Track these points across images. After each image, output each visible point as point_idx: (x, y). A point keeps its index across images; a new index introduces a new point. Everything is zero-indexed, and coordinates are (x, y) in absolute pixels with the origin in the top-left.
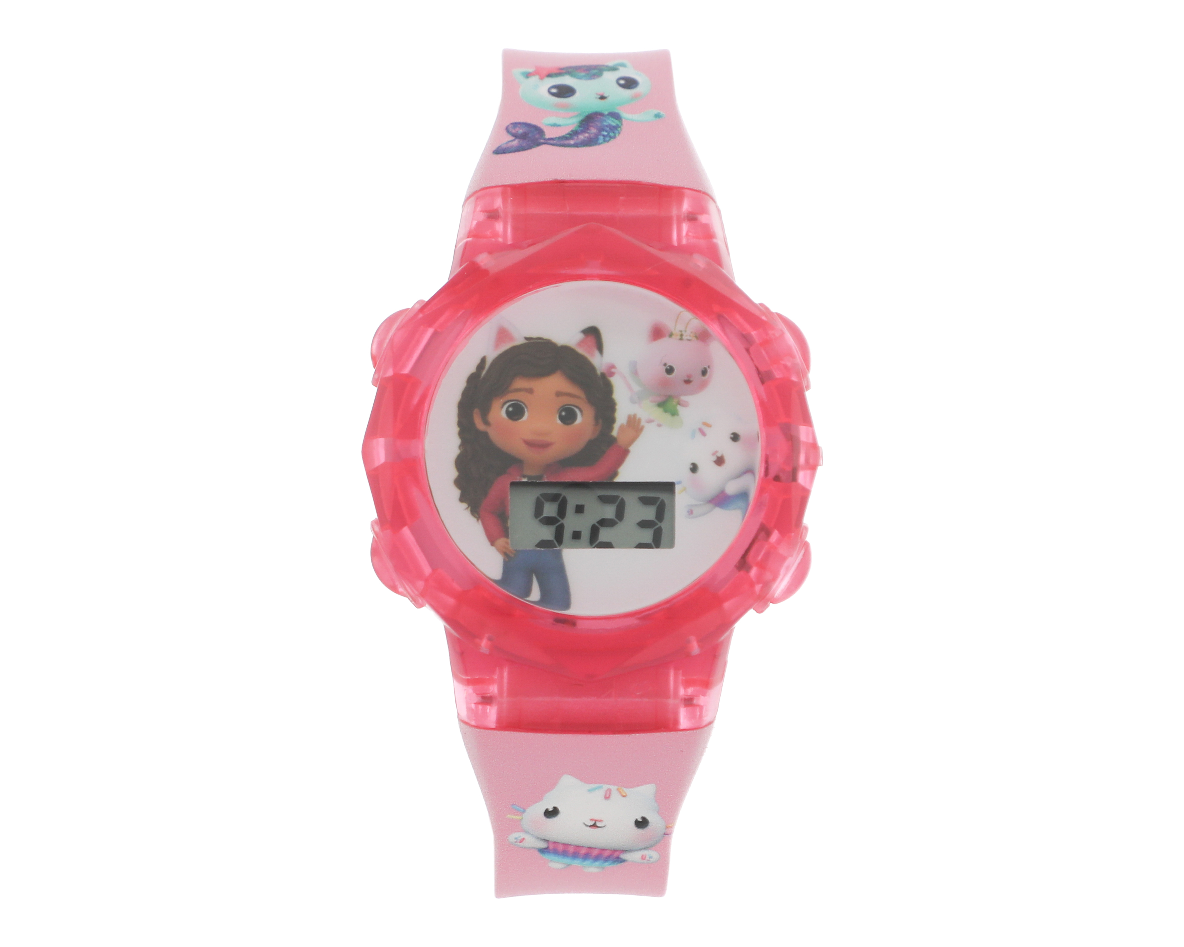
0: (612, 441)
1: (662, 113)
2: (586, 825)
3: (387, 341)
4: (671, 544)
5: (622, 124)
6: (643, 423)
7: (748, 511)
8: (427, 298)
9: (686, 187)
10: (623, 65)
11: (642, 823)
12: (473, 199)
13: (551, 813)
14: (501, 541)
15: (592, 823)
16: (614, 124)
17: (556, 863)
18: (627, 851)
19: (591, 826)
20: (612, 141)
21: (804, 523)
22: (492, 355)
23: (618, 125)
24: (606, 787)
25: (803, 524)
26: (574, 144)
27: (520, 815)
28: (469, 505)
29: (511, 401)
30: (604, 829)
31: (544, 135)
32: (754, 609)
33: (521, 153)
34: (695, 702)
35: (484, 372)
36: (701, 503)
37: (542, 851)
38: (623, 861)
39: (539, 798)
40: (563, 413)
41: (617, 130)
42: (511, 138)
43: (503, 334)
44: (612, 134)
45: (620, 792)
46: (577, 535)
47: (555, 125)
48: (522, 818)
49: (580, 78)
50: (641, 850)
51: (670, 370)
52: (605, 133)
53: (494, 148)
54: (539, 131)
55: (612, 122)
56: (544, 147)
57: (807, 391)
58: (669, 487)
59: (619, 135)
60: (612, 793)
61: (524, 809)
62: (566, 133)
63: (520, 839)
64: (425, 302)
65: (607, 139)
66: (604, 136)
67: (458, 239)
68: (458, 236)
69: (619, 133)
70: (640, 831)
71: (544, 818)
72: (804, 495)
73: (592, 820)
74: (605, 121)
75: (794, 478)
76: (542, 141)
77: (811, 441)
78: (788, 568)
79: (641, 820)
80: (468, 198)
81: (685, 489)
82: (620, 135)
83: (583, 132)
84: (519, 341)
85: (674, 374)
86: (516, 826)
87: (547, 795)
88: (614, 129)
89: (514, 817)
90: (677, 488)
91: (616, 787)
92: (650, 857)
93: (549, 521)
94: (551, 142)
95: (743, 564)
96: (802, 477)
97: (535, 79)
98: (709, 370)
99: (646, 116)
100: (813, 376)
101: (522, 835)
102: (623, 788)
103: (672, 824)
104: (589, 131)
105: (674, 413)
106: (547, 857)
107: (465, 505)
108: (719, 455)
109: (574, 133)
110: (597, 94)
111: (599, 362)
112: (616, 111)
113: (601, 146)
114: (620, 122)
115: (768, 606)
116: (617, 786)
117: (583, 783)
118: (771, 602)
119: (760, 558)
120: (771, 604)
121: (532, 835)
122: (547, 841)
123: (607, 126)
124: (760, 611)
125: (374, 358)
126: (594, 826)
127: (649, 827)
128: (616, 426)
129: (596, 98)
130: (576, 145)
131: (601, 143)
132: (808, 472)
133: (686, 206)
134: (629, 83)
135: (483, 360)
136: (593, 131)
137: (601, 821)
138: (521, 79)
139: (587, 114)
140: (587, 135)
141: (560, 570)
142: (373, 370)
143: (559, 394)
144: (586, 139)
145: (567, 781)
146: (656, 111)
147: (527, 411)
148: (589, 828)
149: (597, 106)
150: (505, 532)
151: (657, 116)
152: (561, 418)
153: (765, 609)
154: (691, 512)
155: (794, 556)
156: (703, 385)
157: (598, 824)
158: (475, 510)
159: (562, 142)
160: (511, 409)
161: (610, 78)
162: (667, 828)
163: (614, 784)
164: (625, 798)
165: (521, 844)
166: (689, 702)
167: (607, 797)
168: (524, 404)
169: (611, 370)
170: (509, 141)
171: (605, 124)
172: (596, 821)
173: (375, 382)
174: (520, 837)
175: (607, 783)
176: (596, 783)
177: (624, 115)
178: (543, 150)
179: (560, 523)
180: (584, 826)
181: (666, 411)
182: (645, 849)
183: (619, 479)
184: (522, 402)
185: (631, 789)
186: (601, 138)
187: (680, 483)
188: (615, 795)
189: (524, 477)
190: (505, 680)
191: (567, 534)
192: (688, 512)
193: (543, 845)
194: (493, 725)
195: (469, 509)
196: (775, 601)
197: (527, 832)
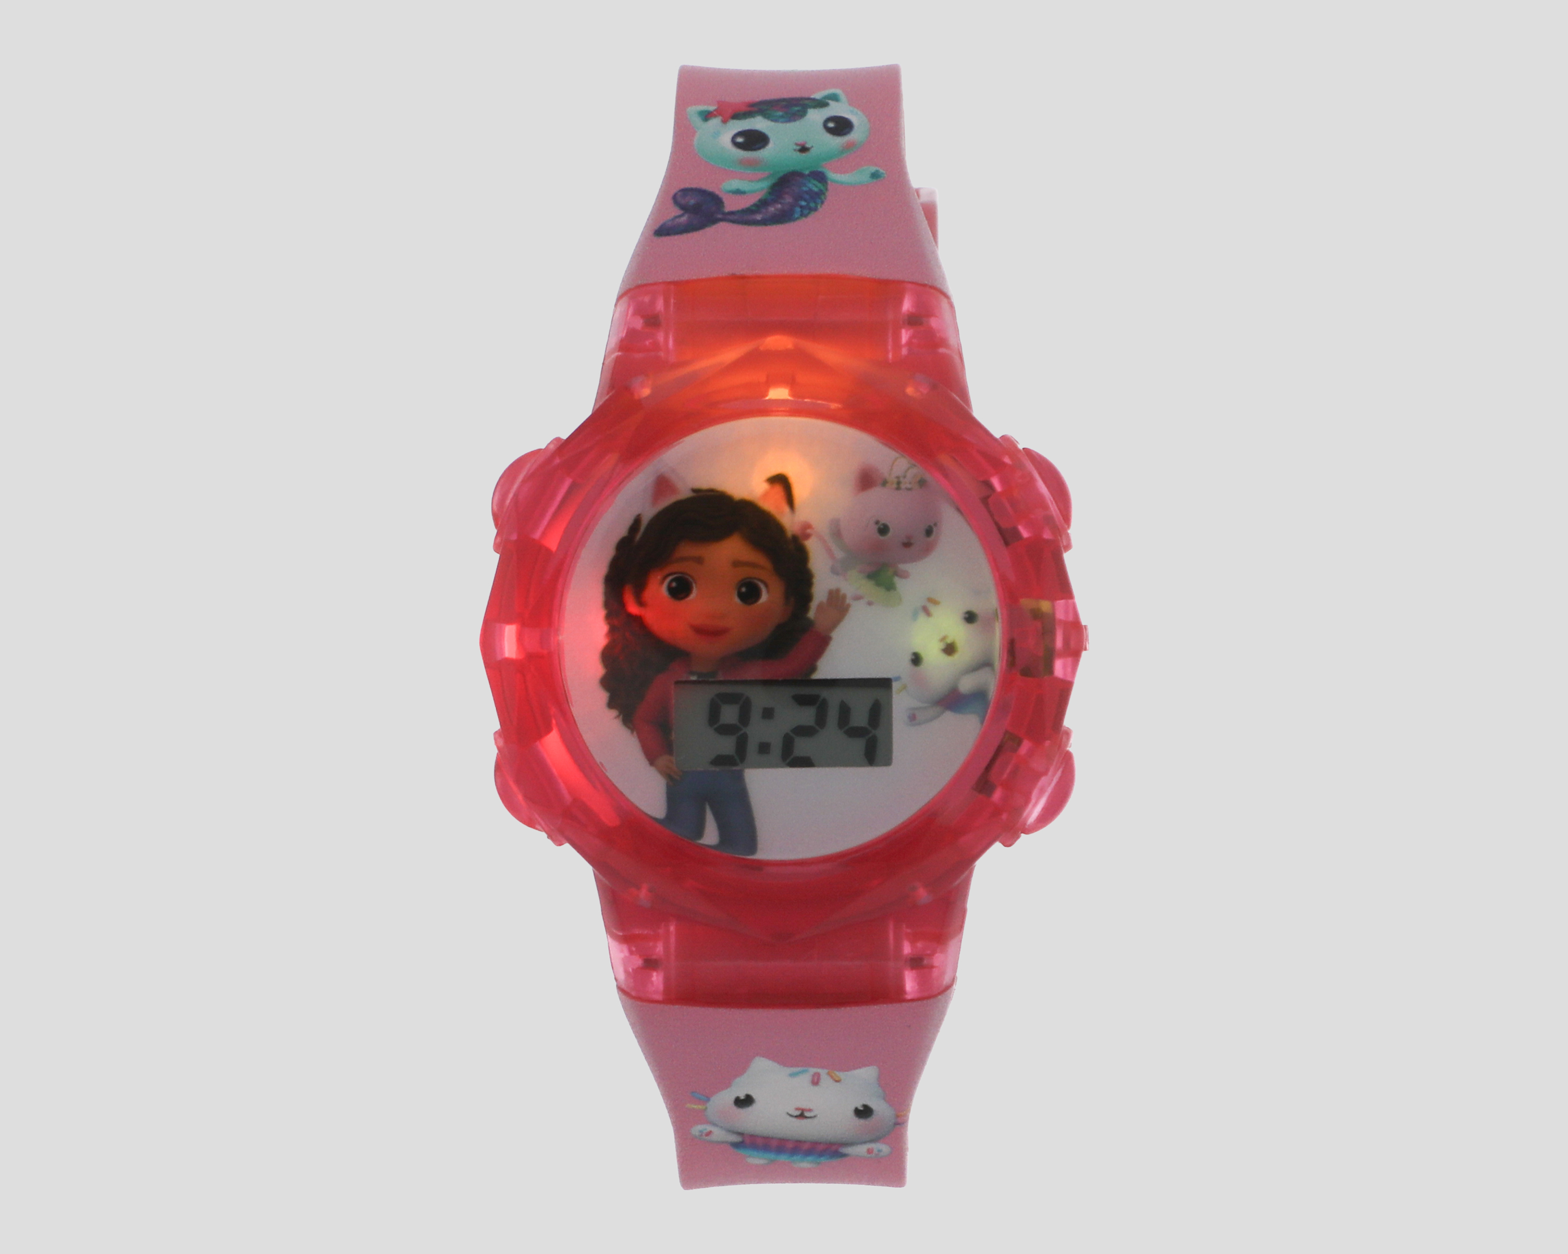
0: (810, 624)
1: (881, 171)
2: (791, 1116)
3: (511, 495)
4: (888, 762)
5: (827, 189)
6: (848, 601)
7: (987, 718)
8: (565, 436)
9: (907, 280)
10: (835, 98)
11: (864, 1112)
12: (625, 299)
13: (745, 1102)
14: (663, 760)
15: (798, 1113)
16: (816, 189)
17: (756, 1159)
18: (847, 1144)
19: (796, 1117)
20: (813, 215)
21: (1065, 726)
22: (649, 513)
23: (821, 190)
24: (813, 1070)
25: (1063, 729)
26: (761, 220)
27: (704, 1104)
28: (620, 713)
29: (675, 573)
30: (815, 1121)
31: (723, 206)
32: (1000, 842)
33: (690, 235)
34: (925, 962)
35: (638, 537)
36: (926, 705)
37: (736, 1145)
38: (844, 1155)
39: (726, 1084)
40: (744, 590)
41: (820, 198)
42: (679, 212)
43: (662, 484)
44: (812, 205)
45: (832, 1077)
46: (764, 748)
47: (738, 192)
48: (706, 1108)
49: (775, 120)
50: (865, 1142)
51: (883, 530)
52: (803, 203)
53: (656, 228)
54: (715, 200)
55: (814, 186)
56: (722, 226)
57: (1065, 552)
58: (884, 684)
59: (821, 207)
60: (821, 1077)
61: (707, 1097)
62: (752, 204)
63: (705, 1132)
64: (563, 441)
65: (806, 212)
66: (801, 207)
67: (607, 351)
68: (607, 349)
69: (822, 203)
70: (862, 1121)
71: (735, 1108)
72: (1064, 689)
73: (797, 1109)
74: (805, 185)
75: (1050, 669)
76: (720, 216)
77: (1071, 618)
78: (1042, 792)
79: (862, 1109)
80: (620, 298)
81: (905, 687)
82: (823, 206)
83: (775, 201)
84: (684, 493)
85: (890, 534)
86: (701, 1117)
87: (738, 1080)
88: (817, 197)
89: (695, 1107)
90: (895, 685)
91: (826, 1071)
92: (880, 1151)
93: (725, 730)
94: (731, 217)
95: (984, 785)
96: (1059, 668)
97: (716, 122)
98: (935, 529)
99: (858, 177)
100: (1075, 531)
101: (709, 1128)
102: (835, 1072)
103: (905, 1112)
104: (783, 201)
105: (890, 587)
106: (742, 1152)
107: (614, 713)
108: (949, 641)
109: (763, 204)
110: (797, 144)
111: (789, 522)
112: (820, 170)
113: (796, 223)
114: (824, 185)
115: (1018, 837)
116: (827, 1068)
117: (782, 1066)
118: (1022, 833)
119: (1005, 776)
120: (1023, 835)
121: (722, 1127)
122: (741, 1134)
123: (806, 192)
124: (1008, 844)
125: (496, 517)
126: (802, 1116)
127: (873, 1116)
128: (814, 605)
129: (795, 150)
130: (764, 222)
131: (798, 218)
132: (1069, 660)
133: (907, 305)
134: (840, 126)
135: (637, 521)
136: (788, 199)
137: (810, 1110)
138: (697, 121)
139: (781, 174)
140: (779, 206)
141: (742, 797)
142: (495, 531)
143: (737, 564)
144: (777, 213)
145: (761, 1065)
146: (873, 169)
147: (696, 587)
148: (794, 1120)
149: (795, 161)
150: (668, 747)
151: (875, 175)
152: (741, 596)
153: (1015, 841)
154: (913, 718)
155: (1050, 773)
156: (927, 550)
157: (807, 1114)
158: (628, 718)
159: (745, 217)
160: (674, 584)
161: (816, 117)
162: (897, 1116)
163: (823, 1067)
164: (838, 1083)
165: (707, 1137)
166: (917, 963)
167: (816, 1081)
168: (692, 577)
169: (806, 530)
170: (676, 217)
171: (805, 189)
172: (803, 1110)
173: (497, 548)
174: (706, 1129)
175: (813, 1067)
176: (798, 1066)
177: (832, 176)
178: (722, 230)
179: (742, 732)
180: (788, 1116)
181: (878, 584)
182: (872, 1141)
183: (817, 675)
184: (690, 576)
185: (846, 1073)
186: (798, 209)
187: (898, 679)
188: (825, 1079)
189: (692, 673)
190: (673, 940)
191: (752, 747)
192: (909, 717)
193: (737, 1139)
194: (659, 997)
195: (621, 716)
196: (1028, 830)
197: (715, 1125)
